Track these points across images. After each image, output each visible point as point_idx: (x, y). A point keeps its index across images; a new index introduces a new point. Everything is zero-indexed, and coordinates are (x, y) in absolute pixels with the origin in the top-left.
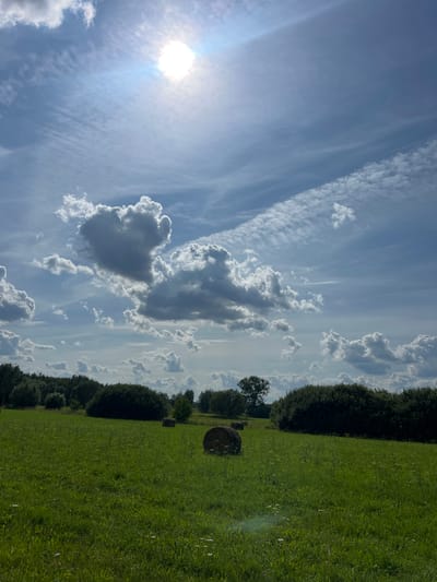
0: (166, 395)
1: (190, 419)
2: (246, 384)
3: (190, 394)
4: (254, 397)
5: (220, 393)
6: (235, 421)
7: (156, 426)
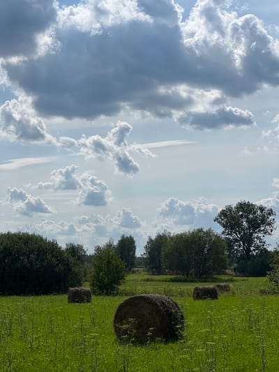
0: (80, 248)
1: (121, 288)
2: (230, 218)
3: (127, 244)
4: (248, 240)
5: (180, 238)
6: (201, 286)
7: (58, 303)
